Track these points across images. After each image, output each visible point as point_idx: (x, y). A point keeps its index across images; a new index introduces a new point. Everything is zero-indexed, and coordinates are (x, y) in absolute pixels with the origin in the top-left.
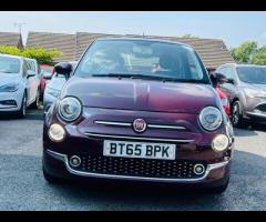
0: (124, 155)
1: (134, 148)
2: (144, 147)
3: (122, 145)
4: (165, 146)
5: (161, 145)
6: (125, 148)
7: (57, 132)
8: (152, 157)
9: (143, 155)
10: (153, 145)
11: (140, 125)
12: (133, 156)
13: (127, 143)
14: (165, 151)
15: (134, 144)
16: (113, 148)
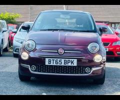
0: (55, 64)
1: (58, 61)
2: (63, 60)
3: (53, 60)
4: (73, 60)
5: (71, 60)
6: (55, 61)
7: (25, 56)
8: (67, 65)
9: (63, 64)
10: (67, 60)
11: (61, 51)
12: (58, 65)
13: (55, 59)
14: (72, 62)
15: (59, 59)
16: (50, 62)
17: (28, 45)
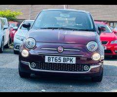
0: (54, 62)
1: (58, 59)
4: (72, 58)
5: (70, 58)
6: (54, 59)
7: (25, 53)
8: (66, 63)
9: (62, 62)
10: (66, 57)
11: (60, 49)
12: (58, 62)
13: (55, 57)
14: (71, 60)
15: (58, 57)
16: (49, 59)
17: (29, 42)
